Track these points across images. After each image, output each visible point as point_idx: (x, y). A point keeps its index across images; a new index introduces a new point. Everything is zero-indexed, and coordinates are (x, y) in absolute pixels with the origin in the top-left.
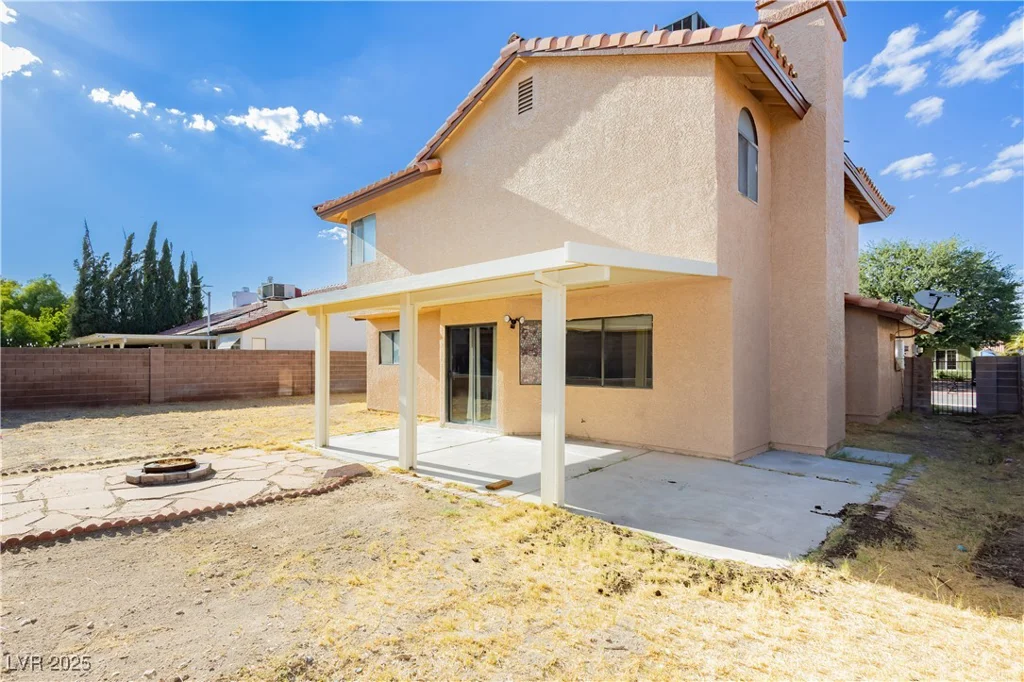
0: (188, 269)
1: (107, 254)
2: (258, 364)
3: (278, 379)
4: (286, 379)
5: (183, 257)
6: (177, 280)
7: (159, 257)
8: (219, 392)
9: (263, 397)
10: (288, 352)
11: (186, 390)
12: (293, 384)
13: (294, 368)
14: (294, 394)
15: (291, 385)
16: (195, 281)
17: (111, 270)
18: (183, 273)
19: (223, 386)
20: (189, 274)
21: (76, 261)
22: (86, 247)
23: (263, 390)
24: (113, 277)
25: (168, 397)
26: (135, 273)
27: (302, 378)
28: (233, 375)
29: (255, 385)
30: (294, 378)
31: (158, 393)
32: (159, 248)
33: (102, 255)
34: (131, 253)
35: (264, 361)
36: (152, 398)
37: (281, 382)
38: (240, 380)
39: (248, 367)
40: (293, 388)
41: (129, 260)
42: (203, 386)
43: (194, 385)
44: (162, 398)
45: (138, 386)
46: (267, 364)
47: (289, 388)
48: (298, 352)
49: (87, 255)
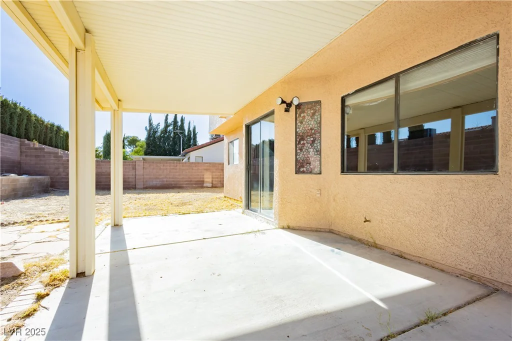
0: (191, 129)
1: (159, 123)
2: (192, 169)
3: (203, 178)
4: (208, 178)
5: (189, 123)
6: (186, 134)
7: (179, 124)
8: (172, 185)
9: (195, 188)
10: (210, 163)
11: (154, 183)
12: (212, 181)
13: (213, 172)
14: (212, 187)
15: (211, 181)
16: (195, 135)
17: (160, 130)
18: (189, 131)
19: (174, 181)
20: (192, 131)
21: (146, 127)
22: (150, 121)
23: (195, 184)
24: (161, 135)
25: (145, 186)
26: (169, 132)
27: (218, 178)
28: (180, 175)
29: (191, 181)
30: (212, 178)
31: (140, 184)
32: (179, 120)
33: (156, 124)
34: (167, 123)
35: (196, 168)
36: (137, 186)
37: (205, 180)
38: (183, 178)
39: (187, 171)
40: (212, 183)
41: (167, 126)
42: (163, 181)
43: (159, 180)
44: (142, 187)
45: (130, 180)
46: (198, 169)
47: (210, 183)
48: (215, 164)
49: (151, 124)
